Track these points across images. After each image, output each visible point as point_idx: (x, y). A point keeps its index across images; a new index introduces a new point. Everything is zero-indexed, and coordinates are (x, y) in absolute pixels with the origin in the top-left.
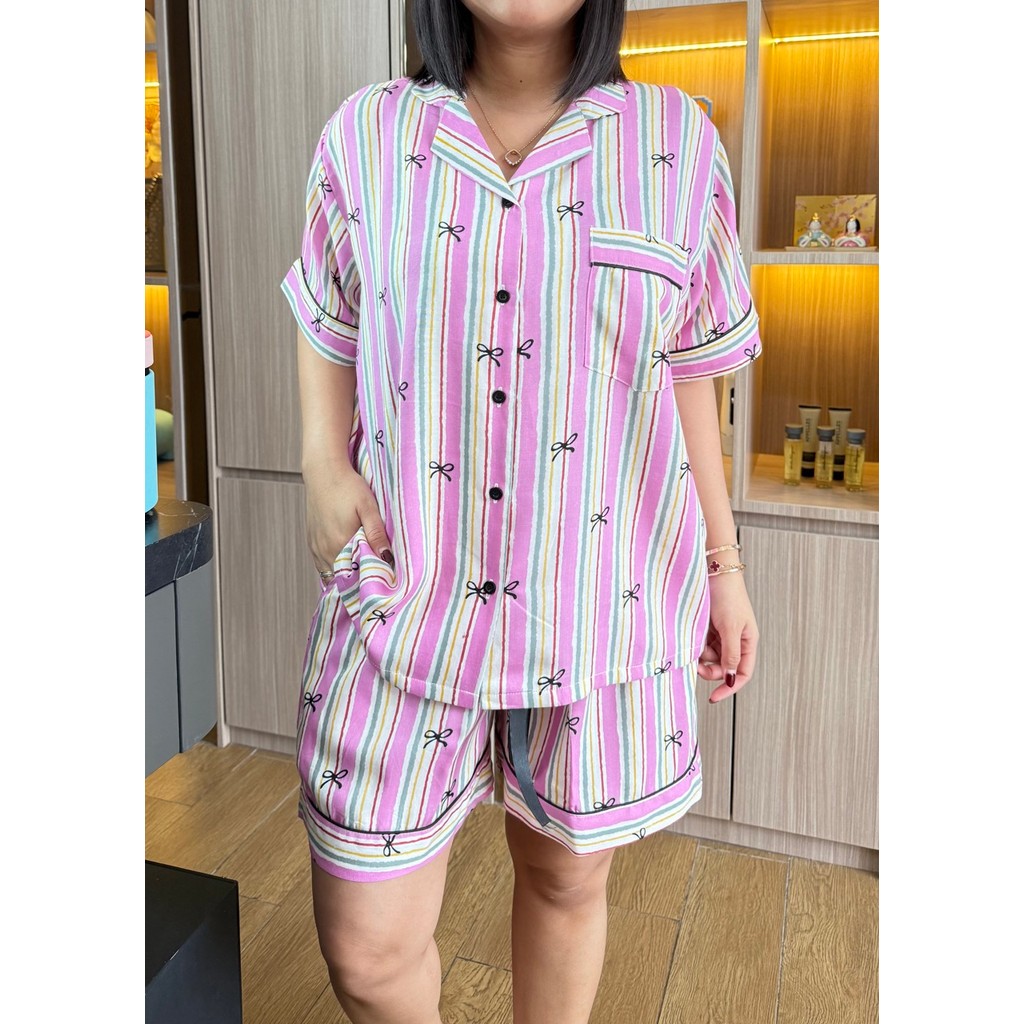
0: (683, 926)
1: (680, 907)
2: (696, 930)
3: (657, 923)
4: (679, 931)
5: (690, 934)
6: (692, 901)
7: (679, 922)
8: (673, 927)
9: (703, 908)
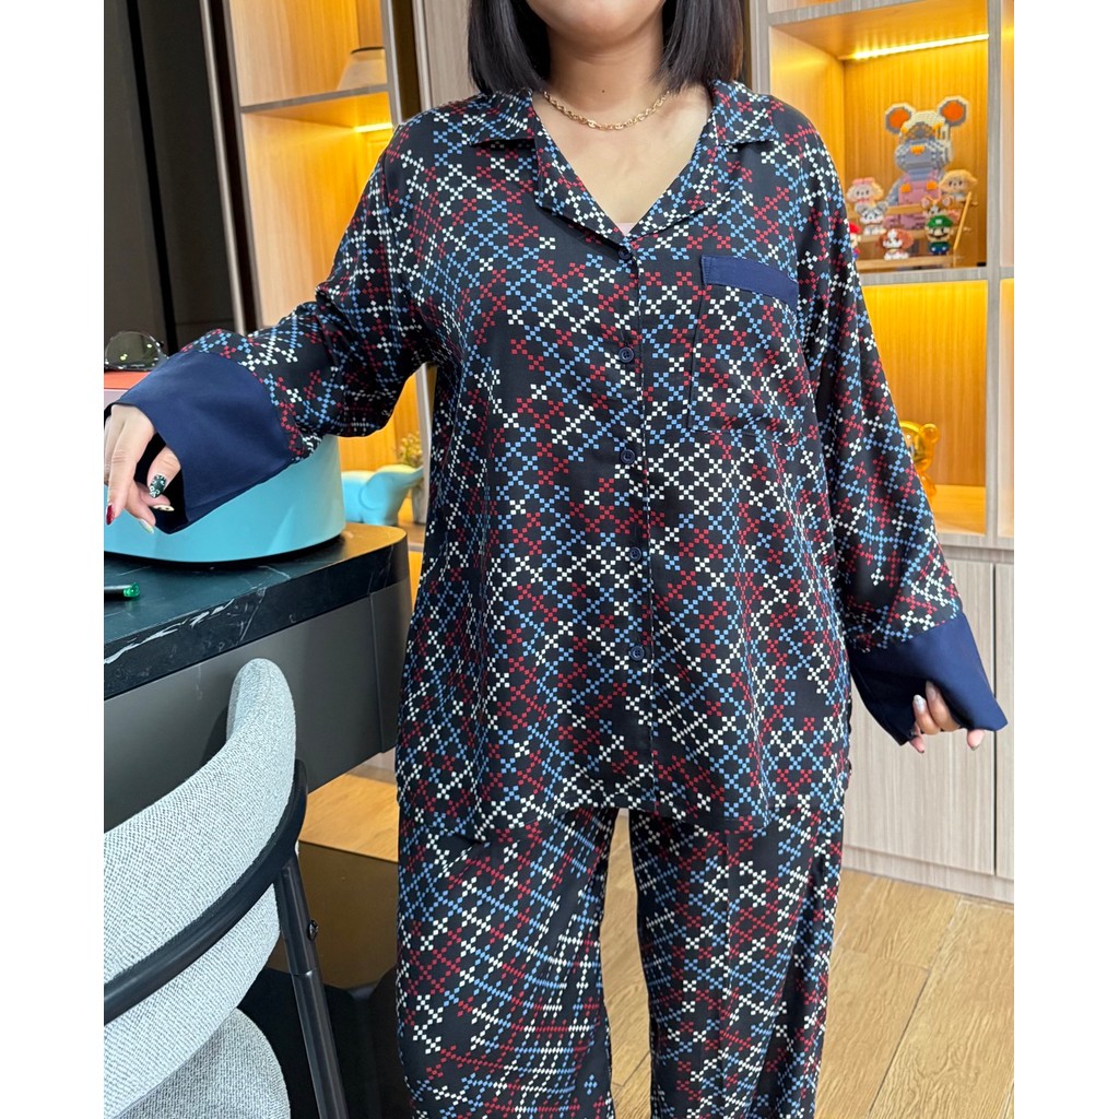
0: (933, 974)
1: (932, 958)
2: (945, 979)
3: (905, 970)
4: (927, 979)
5: (938, 983)
6: (945, 952)
7: (929, 972)
8: (921, 976)
9: (956, 960)
